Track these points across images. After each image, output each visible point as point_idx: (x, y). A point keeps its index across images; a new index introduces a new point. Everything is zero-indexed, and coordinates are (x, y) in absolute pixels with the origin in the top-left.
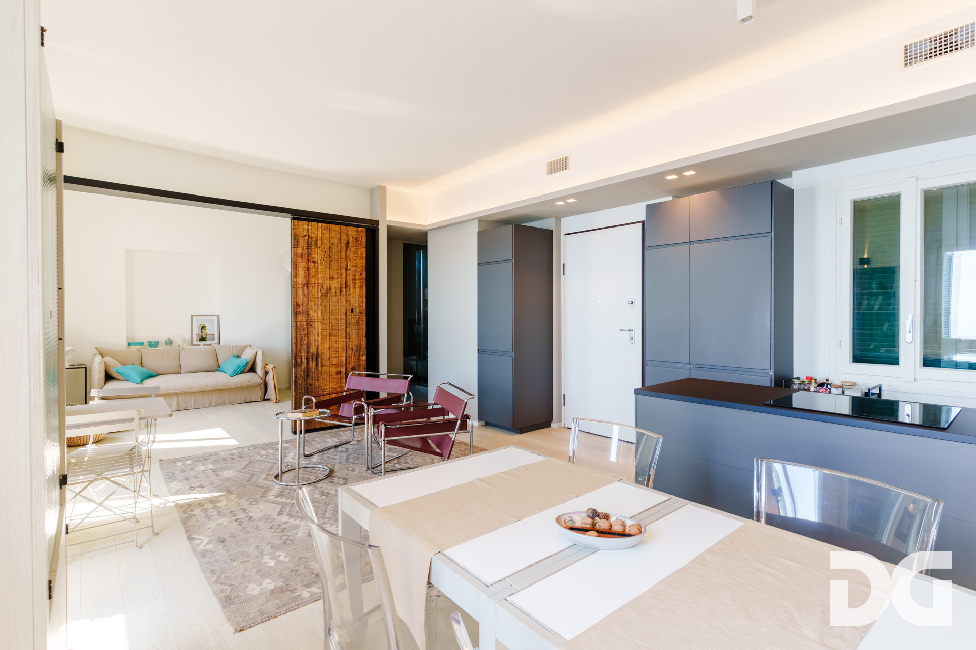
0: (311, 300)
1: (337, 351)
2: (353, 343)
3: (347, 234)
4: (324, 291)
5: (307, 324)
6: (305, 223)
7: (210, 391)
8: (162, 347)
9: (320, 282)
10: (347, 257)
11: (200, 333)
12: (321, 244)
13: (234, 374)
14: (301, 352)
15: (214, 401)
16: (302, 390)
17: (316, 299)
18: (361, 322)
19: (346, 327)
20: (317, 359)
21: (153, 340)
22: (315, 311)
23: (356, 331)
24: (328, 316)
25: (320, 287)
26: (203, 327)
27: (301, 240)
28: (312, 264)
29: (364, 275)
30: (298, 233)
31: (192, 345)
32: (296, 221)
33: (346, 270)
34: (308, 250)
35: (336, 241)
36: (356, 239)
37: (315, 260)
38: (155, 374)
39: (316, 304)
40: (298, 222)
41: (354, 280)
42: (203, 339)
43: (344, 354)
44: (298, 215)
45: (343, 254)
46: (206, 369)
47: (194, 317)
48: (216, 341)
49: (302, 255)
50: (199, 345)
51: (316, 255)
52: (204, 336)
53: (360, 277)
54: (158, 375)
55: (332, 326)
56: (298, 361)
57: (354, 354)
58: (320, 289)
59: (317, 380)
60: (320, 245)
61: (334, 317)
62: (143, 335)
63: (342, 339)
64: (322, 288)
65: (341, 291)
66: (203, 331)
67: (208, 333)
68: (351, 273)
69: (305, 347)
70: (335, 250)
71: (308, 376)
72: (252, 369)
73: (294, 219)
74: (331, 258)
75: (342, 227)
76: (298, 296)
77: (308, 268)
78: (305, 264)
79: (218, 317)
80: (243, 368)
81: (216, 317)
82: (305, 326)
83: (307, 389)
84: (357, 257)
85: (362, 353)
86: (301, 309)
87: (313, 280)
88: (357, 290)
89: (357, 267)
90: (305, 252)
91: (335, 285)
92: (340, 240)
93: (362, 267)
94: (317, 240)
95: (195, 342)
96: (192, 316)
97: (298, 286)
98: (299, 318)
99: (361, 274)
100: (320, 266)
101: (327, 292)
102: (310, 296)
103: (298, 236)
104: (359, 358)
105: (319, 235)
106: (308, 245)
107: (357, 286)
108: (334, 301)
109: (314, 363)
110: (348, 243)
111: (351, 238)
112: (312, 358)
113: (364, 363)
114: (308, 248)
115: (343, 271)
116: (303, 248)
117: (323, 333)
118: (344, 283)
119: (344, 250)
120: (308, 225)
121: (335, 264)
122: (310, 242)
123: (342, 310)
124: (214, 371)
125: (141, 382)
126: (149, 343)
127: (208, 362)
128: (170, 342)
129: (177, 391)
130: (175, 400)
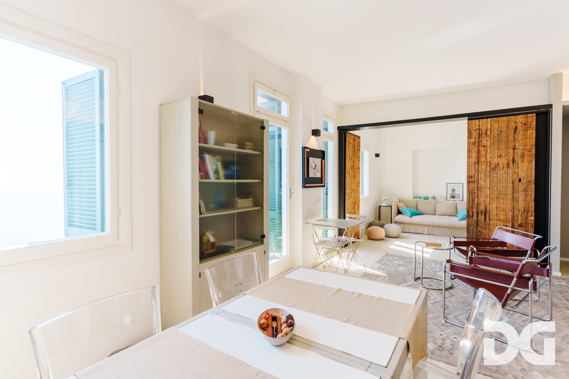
0: (481, 173)
1: (504, 210)
2: (521, 205)
3: (515, 122)
4: (492, 166)
5: (478, 190)
6: (477, 121)
7: (446, 227)
8: (430, 200)
9: (489, 160)
10: (515, 139)
11: (452, 193)
12: (491, 133)
13: (461, 219)
14: (472, 208)
15: (448, 233)
16: (473, 233)
17: (486, 172)
18: (529, 189)
19: (513, 193)
20: (485, 215)
21: (426, 196)
22: (485, 181)
23: (524, 196)
24: (496, 184)
25: (489, 164)
26: (453, 190)
27: (474, 133)
28: (483, 148)
29: (533, 151)
30: (471, 129)
31: (447, 200)
32: (470, 121)
33: (514, 149)
34: (479, 139)
35: (504, 129)
36: (525, 124)
37: (485, 145)
38: (421, 213)
39: (486, 176)
40: (471, 121)
41: (523, 156)
42: (453, 197)
43: (510, 214)
44: (472, 117)
45: (511, 138)
46: (449, 215)
47: (448, 184)
48: (461, 199)
49: (474, 143)
50: (450, 200)
51: (486, 141)
52: (454, 195)
53: (528, 153)
54: (423, 214)
55: (499, 192)
56: (470, 214)
57: (521, 214)
58: (489, 165)
59: (485, 229)
60: (489, 134)
61: (501, 185)
62: (422, 193)
63: (509, 202)
64: (491, 164)
65: (508, 166)
66: (454, 192)
67: (456, 193)
68: (519, 152)
69: (475, 205)
70: (503, 135)
71: (477, 225)
73: (469, 120)
74: (499, 142)
75: (510, 117)
76: (470, 170)
77: (479, 151)
78: (476, 149)
81: (462, 184)
82: (476, 191)
83: (477, 234)
84: (526, 138)
85: (530, 214)
86: (473, 179)
87: (483, 159)
88: (525, 164)
89: (526, 145)
90: (476, 141)
91: (503, 161)
92: (508, 127)
93: (532, 145)
94: (487, 131)
95: (448, 199)
96: (447, 184)
97: (471, 164)
98: (472, 185)
99: (529, 151)
100: (489, 149)
101: (495, 168)
102: (480, 170)
103: (471, 131)
104: (527, 218)
105: (489, 127)
106: (479, 135)
107: (525, 160)
108: (501, 173)
109: (483, 217)
110: (516, 128)
111: (520, 124)
112: (482, 213)
113: (533, 222)
114: (479, 138)
115: (511, 151)
116: (475, 138)
117: (492, 196)
118: (512, 159)
119: (513, 134)
120: (479, 122)
121: (503, 146)
122: (480, 133)
123: (510, 180)
124: (453, 216)
125: (411, 216)
126: (424, 197)
127: (452, 211)
128: (434, 198)
129: (428, 224)
130: (427, 228)
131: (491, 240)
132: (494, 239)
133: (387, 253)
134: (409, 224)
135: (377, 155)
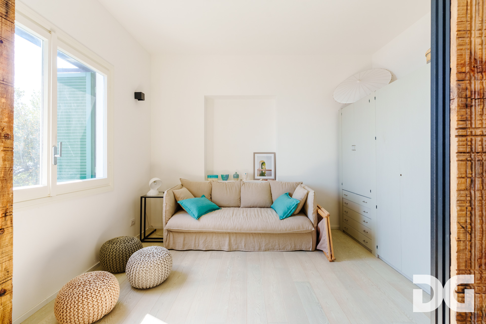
7: (260, 234)
8: (231, 180)
11: (261, 169)
13: (284, 216)
15: (264, 245)
21: (225, 174)
26: (263, 164)
31: (254, 179)
38: (217, 207)
42: (262, 174)
46: (261, 205)
47: (256, 155)
48: (273, 177)
50: (259, 179)
52: (263, 172)
54: (220, 208)
62: (219, 170)
66: (263, 167)
67: (267, 169)
72: (303, 211)
79: (275, 154)
80: (293, 210)
81: (273, 154)
95: (256, 177)
96: (254, 153)
124: (267, 207)
125: (199, 217)
126: (222, 176)
127: (263, 198)
128: (237, 176)
129: (229, 231)
130: (227, 239)
134: (195, 233)
135: (139, 96)
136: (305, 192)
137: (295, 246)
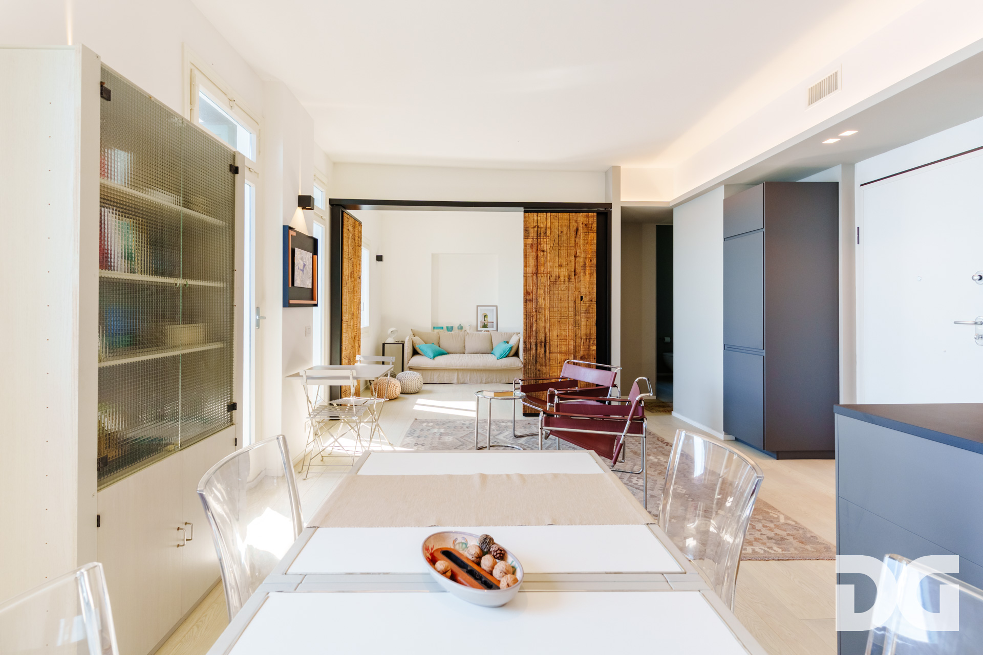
0: (540, 288)
1: (565, 338)
2: (583, 332)
3: (576, 221)
4: (553, 279)
5: (536, 311)
6: (535, 214)
7: (481, 370)
8: (456, 331)
9: (549, 270)
10: (576, 244)
11: (483, 321)
12: (550, 234)
13: (500, 357)
14: (530, 338)
16: (531, 374)
17: (545, 287)
18: (591, 310)
19: (575, 315)
20: (545, 346)
21: (450, 325)
22: (544, 299)
23: (586, 319)
24: (557, 304)
25: (549, 275)
26: (485, 316)
27: (531, 231)
28: (542, 253)
29: (595, 261)
30: (528, 225)
31: (477, 331)
32: (527, 214)
33: (575, 257)
34: (537, 240)
35: (565, 229)
36: (586, 225)
37: (545, 249)
38: (446, 352)
39: (545, 292)
40: (529, 214)
41: (584, 266)
42: (485, 326)
43: (572, 343)
44: (530, 208)
45: (572, 241)
46: (483, 352)
47: (479, 307)
48: (495, 329)
49: (532, 245)
50: (481, 331)
51: (545, 244)
52: (486, 324)
53: (590, 263)
54: (448, 353)
55: (561, 313)
56: (528, 347)
57: (583, 343)
58: (549, 277)
59: (546, 366)
60: (549, 234)
61: (562, 304)
62: (444, 322)
63: (570, 327)
64: (551, 276)
65: (569, 279)
66: (485, 319)
67: (489, 321)
68: (580, 260)
69: (534, 333)
70: (564, 238)
71: (536, 362)
72: (516, 354)
73: (525, 212)
74: (560, 245)
75: (571, 214)
76: (528, 284)
77: (537, 257)
78: (534, 253)
79: (496, 306)
80: (508, 353)
81: (495, 307)
82: (534, 314)
83: (536, 374)
84: (587, 243)
85: (592, 342)
86: (530, 297)
87: (542, 269)
88: (587, 276)
89: (587, 253)
90: (534, 242)
91: (564, 272)
92: (569, 227)
93: (593, 253)
94: (546, 230)
95: (479, 329)
96: (477, 306)
97: (528, 275)
98: (529, 305)
99: (591, 261)
100: (549, 255)
101: (556, 281)
102: (539, 284)
103: (528, 227)
104: (589, 348)
105: (549, 225)
106: (537, 235)
107: (587, 273)
108: (563, 289)
109: (543, 350)
110: (577, 230)
111: (581, 225)
112: (541, 344)
113: (594, 353)
114: (537, 238)
115: (572, 258)
116: (533, 239)
117: (552, 320)
118: (573, 270)
119: (574, 237)
120: (537, 216)
121: (564, 252)
122: (539, 232)
123: (571, 298)
124: (488, 354)
125: (434, 357)
126: (447, 327)
127: (485, 346)
128: (461, 328)
129: (457, 368)
130: (456, 374)
131: (560, 380)
132: (563, 378)
133: (416, 419)
134: (431, 370)
135: (379, 258)
136: (518, 338)
137: (509, 380)
